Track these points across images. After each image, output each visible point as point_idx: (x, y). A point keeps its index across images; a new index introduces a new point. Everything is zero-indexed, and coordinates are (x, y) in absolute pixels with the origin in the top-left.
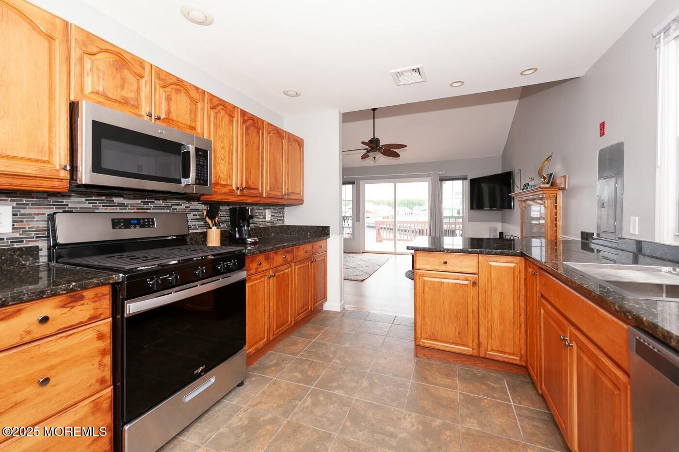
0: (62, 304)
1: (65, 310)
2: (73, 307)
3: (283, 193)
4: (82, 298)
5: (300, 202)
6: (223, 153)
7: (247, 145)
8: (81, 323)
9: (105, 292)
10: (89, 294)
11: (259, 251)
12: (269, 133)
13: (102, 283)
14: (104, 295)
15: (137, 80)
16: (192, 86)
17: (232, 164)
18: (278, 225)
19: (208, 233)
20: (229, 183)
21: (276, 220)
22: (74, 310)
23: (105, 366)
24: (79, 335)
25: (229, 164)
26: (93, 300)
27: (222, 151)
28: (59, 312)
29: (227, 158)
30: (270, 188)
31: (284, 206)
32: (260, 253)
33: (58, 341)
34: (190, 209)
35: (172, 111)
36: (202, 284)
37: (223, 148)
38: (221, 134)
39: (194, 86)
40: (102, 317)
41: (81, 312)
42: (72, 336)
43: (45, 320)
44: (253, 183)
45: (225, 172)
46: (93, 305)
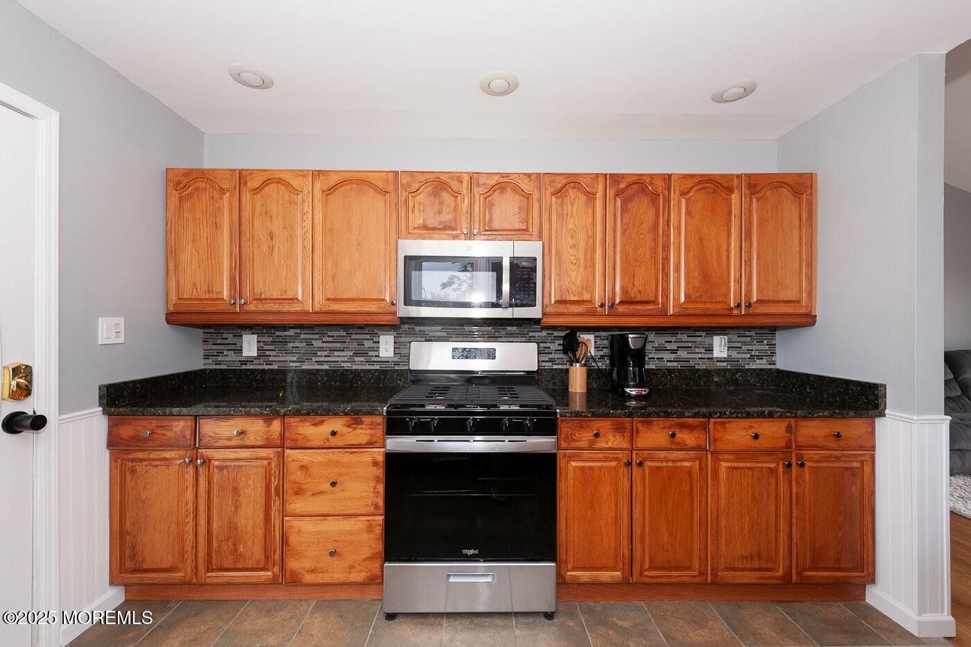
0: (348, 423)
1: (350, 430)
2: (355, 429)
3: (732, 305)
4: (361, 423)
5: (808, 320)
6: (575, 254)
7: (624, 232)
8: (360, 444)
9: (378, 421)
10: (367, 420)
11: (593, 412)
12: (683, 194)
13: (369, 412)
14: (378, 424)
15: (454, 198)
16: (522, 176)
17: (593, 267)
18: (754, 367)
19: (570, 370)
20: (587, 297)
21: (749, 356)
22: (356, 431)
23: (378, 492)
24: (359, 455)
25: (585, 268)
26: (370, 427)
27: (572, 252)
28: (346, 430)
29: (582, 261)
30: (686, 296)
31: (773, 329)
32: (592, 416)
33: (346, 454)
34: (554, 337)
35: (495, 219)
36: (509, 441)
37: (574, 246)
38: (571, 225)
39: (525, 174)
40: (377, 445)
41: (361, 434)
42: (354, 454)
43: (334, 433)
44: (640, 292)
45: (578, 282)
46: (370, 432)
